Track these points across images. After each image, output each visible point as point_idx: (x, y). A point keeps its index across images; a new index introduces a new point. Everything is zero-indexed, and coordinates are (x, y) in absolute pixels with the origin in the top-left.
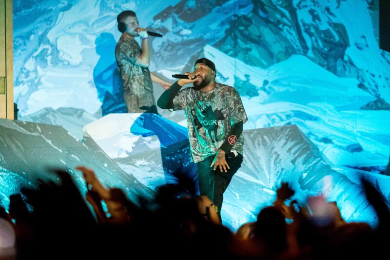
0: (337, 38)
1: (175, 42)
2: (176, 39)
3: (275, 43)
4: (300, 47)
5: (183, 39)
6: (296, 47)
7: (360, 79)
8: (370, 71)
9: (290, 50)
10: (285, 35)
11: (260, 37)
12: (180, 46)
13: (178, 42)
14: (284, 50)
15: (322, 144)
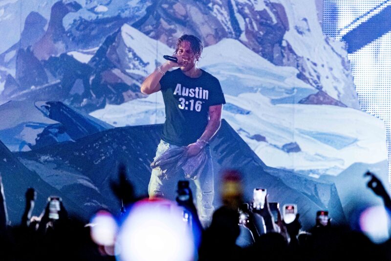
0: (275, 21)
1: (89, 20)
2: (89, 17)
3: (203, 24)
4: (232, 30)
5: (98, 17)
6: (227, 30)
7: (300, 68)
8: (311, 60)
9: (220, 33)
10: (215, 15)
11: (186, 16)
12: (94, 25)
13: (92, 20)
14: (213, 33)
15: (254, 141)
